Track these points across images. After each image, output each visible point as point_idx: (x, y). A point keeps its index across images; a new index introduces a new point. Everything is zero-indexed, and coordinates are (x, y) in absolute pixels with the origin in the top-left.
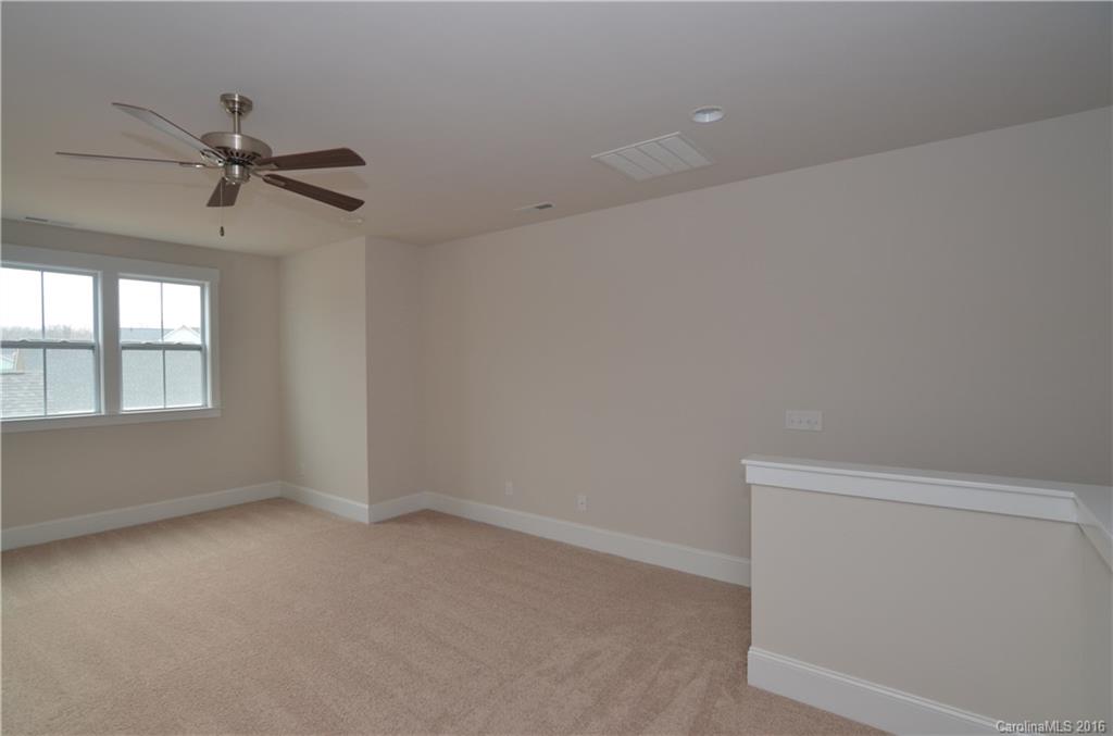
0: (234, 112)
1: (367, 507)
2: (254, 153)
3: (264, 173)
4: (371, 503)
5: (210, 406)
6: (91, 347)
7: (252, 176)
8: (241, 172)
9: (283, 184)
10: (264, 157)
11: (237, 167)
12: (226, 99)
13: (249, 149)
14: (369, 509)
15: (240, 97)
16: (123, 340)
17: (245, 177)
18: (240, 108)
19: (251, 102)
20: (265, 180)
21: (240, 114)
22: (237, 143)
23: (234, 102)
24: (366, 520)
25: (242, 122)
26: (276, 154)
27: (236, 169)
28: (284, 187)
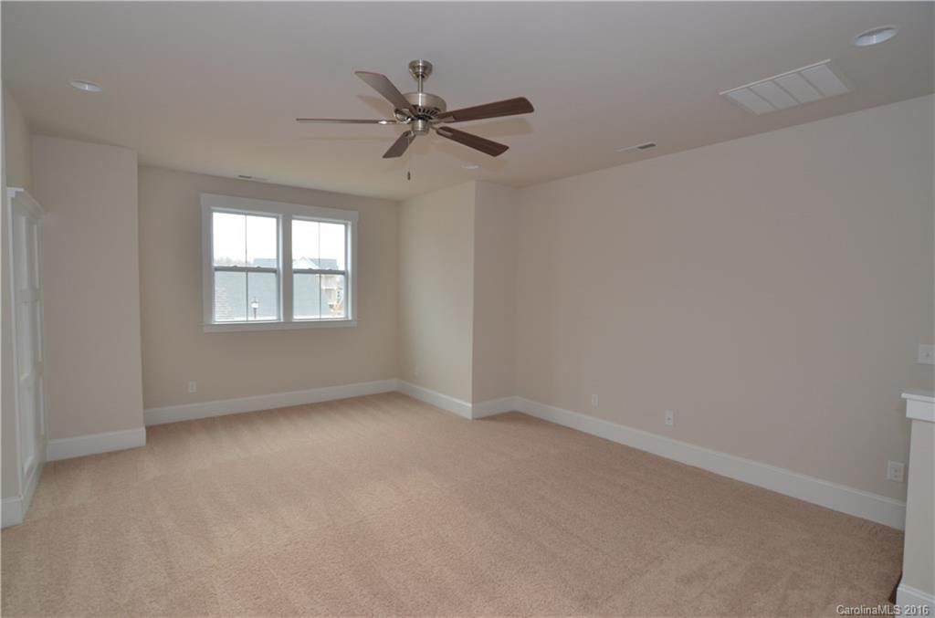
0: (418, 76)
1: (470, 405)
2: (436, 109)
3: (438, 126)
4: (473, 403)
5: (350, 318)
6: (274, 271)
7: (431, 129)
8: (424, 127)
9: (449, 134)
10: (442, 112)
11: (420, 121)
12: (413, 66)
13: (432, 105)
14: (473, 407)
15: (424, 62)
16: (296, 266)
17: (425, 130)
18: (423, 72)
19: (431, 65)
20: (438, 133)
21: (423, 77)
22: (420, 101)
23: (419, 66)
24: (469, 415)
25: (424, 84)
26: (450, 109)
27: (420, 123)
28: (451, 138)
